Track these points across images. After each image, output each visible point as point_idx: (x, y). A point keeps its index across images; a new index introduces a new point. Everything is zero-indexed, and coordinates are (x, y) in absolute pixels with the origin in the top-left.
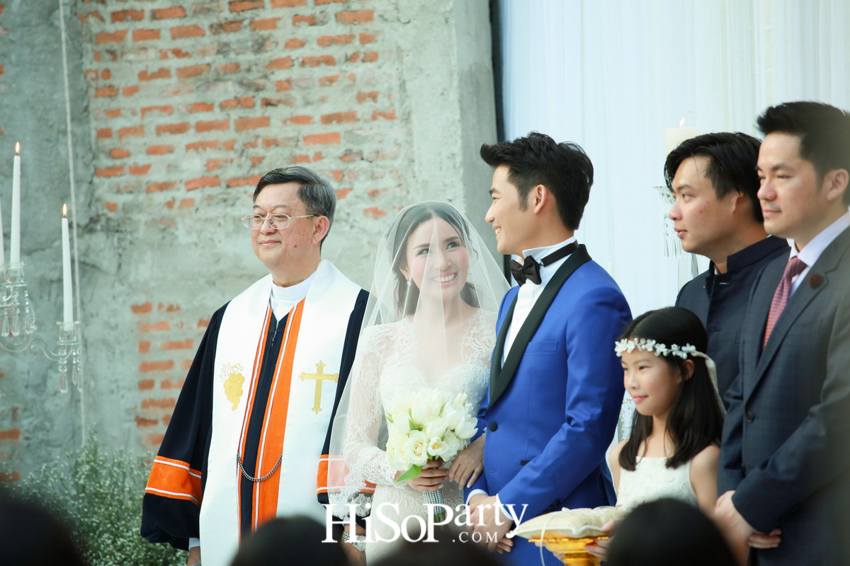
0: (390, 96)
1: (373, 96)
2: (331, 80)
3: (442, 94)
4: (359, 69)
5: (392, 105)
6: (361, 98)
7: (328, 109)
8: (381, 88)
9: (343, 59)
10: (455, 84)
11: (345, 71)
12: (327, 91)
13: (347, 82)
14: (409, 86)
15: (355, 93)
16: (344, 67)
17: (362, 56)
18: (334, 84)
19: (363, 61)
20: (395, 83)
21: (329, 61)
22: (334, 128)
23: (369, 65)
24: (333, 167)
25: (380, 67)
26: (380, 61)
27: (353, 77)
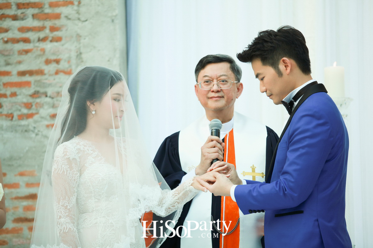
0: (69, 62)
1: (57, 61)
2: (27, 52)
3: (109, 61)
4: (48, 46)
5: (70, 66)
6: (48, 62)
7: (23, 68)
8: (64, 56)
9: (37, 39)
10: (118, 55)
11: (38, 47)
12: (23, 57)
13: (39, 53)
14: (84, 56)
15: (44, 59)
16: (37, 44)
17: (50, 39)
18: (29, 54)
19: (51, 41)
20: (73, 54)
21: (26, 41)
22: (27, 78)
23: (55, 44)
24: (25, 100)
25: (63, 45)
26: (63, 42)
27: (43, 50)
